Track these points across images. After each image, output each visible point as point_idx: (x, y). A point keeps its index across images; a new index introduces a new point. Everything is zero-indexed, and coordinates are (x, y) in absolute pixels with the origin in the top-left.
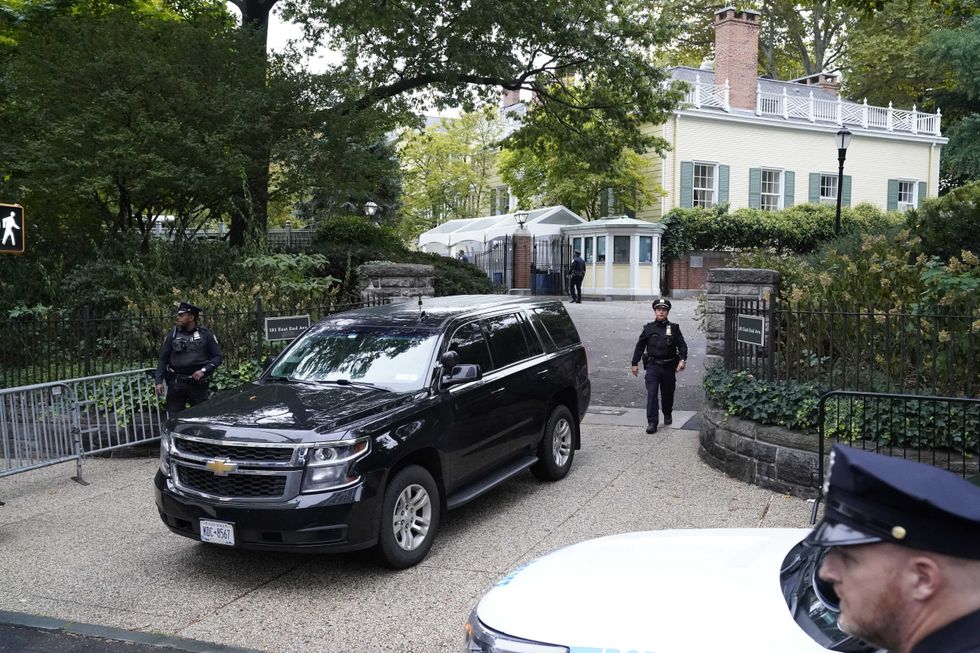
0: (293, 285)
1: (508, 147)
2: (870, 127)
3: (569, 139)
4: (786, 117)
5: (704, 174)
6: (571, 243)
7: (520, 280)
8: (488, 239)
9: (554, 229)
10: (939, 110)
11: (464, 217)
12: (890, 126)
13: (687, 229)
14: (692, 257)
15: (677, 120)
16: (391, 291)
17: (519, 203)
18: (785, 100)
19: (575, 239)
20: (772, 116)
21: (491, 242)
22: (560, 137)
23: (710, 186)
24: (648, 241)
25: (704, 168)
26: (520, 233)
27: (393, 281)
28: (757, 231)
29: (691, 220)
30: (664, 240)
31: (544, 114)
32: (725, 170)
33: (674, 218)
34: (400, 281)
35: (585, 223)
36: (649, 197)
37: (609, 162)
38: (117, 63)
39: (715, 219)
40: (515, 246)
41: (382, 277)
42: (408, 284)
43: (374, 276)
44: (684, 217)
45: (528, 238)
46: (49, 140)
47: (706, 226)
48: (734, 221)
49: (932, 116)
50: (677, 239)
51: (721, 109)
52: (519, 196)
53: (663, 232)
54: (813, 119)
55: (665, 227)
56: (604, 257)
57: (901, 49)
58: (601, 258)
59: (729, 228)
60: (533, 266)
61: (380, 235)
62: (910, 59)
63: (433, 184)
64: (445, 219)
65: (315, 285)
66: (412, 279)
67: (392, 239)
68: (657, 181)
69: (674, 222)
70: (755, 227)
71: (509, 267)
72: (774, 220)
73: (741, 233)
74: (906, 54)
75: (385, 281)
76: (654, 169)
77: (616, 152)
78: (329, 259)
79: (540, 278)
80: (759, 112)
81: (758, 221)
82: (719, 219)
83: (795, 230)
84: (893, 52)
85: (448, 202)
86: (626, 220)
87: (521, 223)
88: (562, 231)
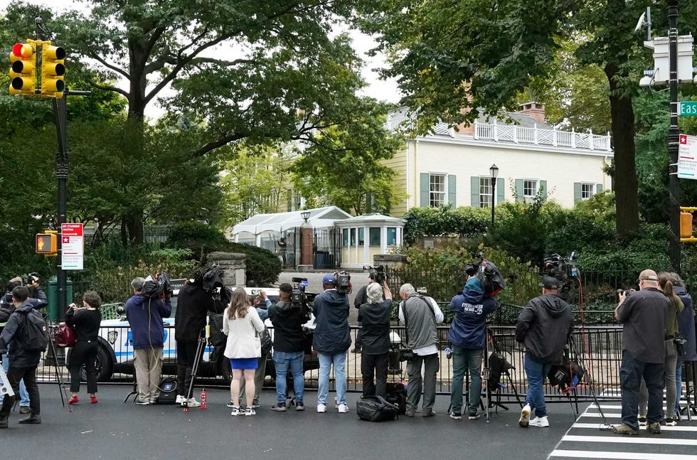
0: (177, 264)
1: (293, 171)
2: (558, 146)
3: (333, 166)
4: (497, 140)
5: (437, 181)
6: (342, 232)
7: (305, 259)
8: (283, 230)
9: (330, 223)
10: (609, 133)
11: (266, 212)
12: (574, 145)
13: (421, 222)
14: (426, 241)
15: (417, 145)
16: (224, 267)
17: (306, 203)
18: (495, 128)
19: (344, 229)
20: (486, 140)
21: (285, 231)
22: (328, 164)
23: (442, 190)
24: (393, 231)
25: (437, 177)
26: (305, 226)
27: (225, 262)
28: (471, 223)
29: (423, 216)
30: (406, 230)
31: (317, 150)
32: (453, 178)
33: (412, 214)
34: (229, 262)
35: (352, 218)
36: (396, 198)
37: (358, 182)
38: (81, 151)
39: (441, 215)
40: (301, 235)
41: (220, 260)
42: (233, 263)
43: (216, 259)
44: (419, 214)
45: (311, 229)
46: (50, 193)
47: (435, 219)
48: (454, 216)
49: (604, 137)
50: (414, 229)
51: (450, 136)
52: (307, 197)
53: (404, 224)
54: (516, 141)
55: (406, 221)
56: (363, 242)
57: (590, 85)
58: (361, 243)
59: (451, 221)
60: (315, 249)
61: (211, 232)
62: (597, 92)
63: (243, 188)
64: (253, 214)
65: (187, 264)
66: (235, 261)
67: (219, 234)
68: (403, 187)
69: (412, 217)
70: (469, 220)
71: (298, 250)
72: (483, 215)
73: (459, 224)
74: (593, 88)
75: (221, 262)
76: (401, 178)
77: (362, 176)
78: (193, 250)
79: (320, 257)
80: (477, 137)
81: (472, 216)
82: (444, 214)
83: (498, 222)
84: (584, 87)
85: (255, 200)
86: (378, 217)
87: (306, 219)
88: (335, 223)
